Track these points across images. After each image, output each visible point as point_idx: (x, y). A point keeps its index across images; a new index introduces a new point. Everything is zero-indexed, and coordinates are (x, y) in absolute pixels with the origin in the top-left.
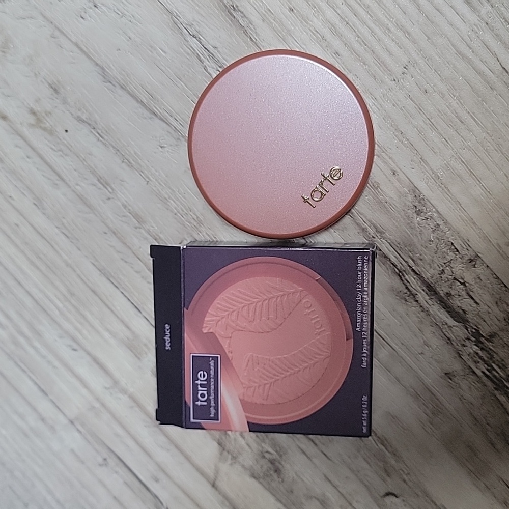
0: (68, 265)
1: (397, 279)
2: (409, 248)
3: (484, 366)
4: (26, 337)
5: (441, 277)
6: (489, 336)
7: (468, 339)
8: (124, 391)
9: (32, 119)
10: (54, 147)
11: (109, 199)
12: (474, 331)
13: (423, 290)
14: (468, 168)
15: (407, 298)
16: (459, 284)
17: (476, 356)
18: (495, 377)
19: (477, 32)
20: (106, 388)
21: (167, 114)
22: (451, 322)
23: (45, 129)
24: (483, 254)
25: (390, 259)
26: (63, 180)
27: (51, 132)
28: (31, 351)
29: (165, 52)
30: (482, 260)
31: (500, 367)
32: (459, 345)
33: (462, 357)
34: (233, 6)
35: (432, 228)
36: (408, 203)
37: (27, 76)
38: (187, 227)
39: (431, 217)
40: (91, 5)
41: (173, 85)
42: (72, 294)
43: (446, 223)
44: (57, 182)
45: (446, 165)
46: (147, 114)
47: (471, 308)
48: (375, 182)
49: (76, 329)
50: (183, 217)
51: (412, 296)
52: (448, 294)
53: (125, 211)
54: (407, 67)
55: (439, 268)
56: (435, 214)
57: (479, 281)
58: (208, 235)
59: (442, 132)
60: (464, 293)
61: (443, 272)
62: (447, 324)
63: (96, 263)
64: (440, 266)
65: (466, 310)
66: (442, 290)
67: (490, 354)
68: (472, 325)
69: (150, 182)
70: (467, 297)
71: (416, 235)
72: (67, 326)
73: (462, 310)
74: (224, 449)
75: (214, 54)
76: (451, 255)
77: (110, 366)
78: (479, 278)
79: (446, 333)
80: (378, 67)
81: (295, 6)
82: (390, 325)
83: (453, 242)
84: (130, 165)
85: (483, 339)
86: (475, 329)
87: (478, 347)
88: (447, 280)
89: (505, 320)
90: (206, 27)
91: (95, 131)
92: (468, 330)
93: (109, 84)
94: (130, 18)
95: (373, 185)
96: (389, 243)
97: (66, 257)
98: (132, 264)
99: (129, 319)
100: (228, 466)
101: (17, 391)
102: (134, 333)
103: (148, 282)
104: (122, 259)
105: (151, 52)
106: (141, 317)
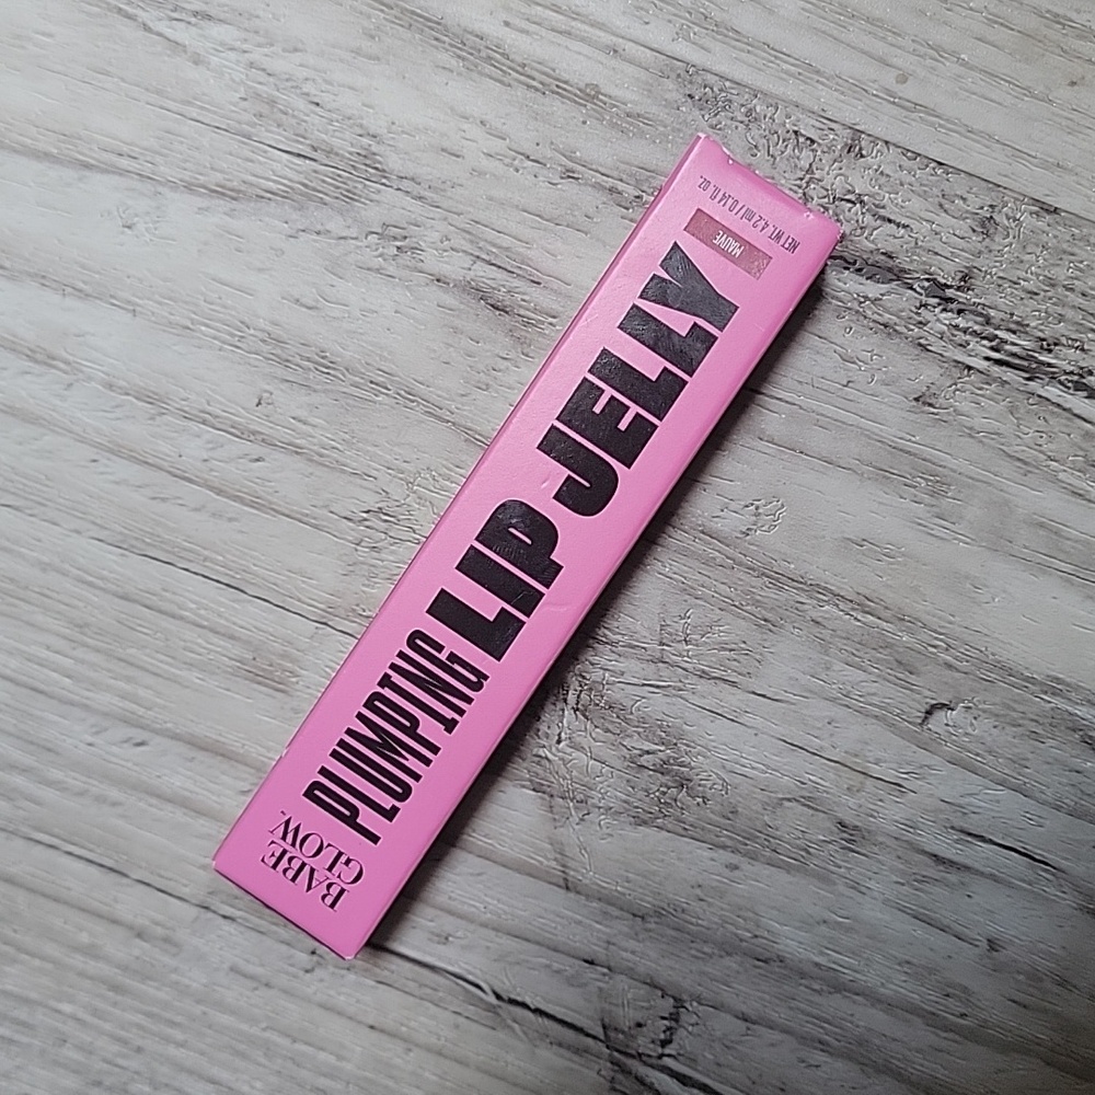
0: (45, 567)
3: (984, 346)
4: (25, 771)
6: (961, 280)
7: (924, 306)
11: (70, 385)
12: (926, 284)
16: (850, 205)
17: (956, 333)
18: (1014, 355)
21: (110, 156)
22: (873, 289)
24: (864, 123)
28: (48, 794)
30: (869, 135)
31: (1014, 332)
32: (912, 327)
33: (929, 348)
35: (742, 122)
36: (670, 96)
38: (257, 363)
39: (730, 102)
41: (95, 92)
42: (82, 627)
43: (764, 98)
46: (70, 174)
47: (896, 240)
48: (587, 86)
49: (123, 696)
50: (238, 347)
53: (113, 394)
55: (796, 192)
56: (734, 92)
57: (883, 180)
58: (309, 360)
60: (868, 218)
61: (807, 198)
62: (866, 298)
63: (103, 534)
65: (890, 249)
67: (981, 315)
68: (917, 275)
69: (138, 309)
70: (878, 223)
72: (104, 700)
73: (883, 253)
74: (552, 796)
76: (806, 157)
77: (232, 740)
78: (882, 173)
79: (876, 317)
83: (796, 128)
84: (83, 295)
85: (951, 290)
86: (928, 280)
87: (951, 311)
88: (822, 210)
89: (974, 231)
92: (915, 290)
95: (587, 95)
97: (35, 554)
98: (179, 498)
99: (227, 619)
100: (577, 827)
101: (56, 900)
102: (248, 642)
103: (230, 520)
104: (154, 498)
105: (23, 47)
106: (250, 601)
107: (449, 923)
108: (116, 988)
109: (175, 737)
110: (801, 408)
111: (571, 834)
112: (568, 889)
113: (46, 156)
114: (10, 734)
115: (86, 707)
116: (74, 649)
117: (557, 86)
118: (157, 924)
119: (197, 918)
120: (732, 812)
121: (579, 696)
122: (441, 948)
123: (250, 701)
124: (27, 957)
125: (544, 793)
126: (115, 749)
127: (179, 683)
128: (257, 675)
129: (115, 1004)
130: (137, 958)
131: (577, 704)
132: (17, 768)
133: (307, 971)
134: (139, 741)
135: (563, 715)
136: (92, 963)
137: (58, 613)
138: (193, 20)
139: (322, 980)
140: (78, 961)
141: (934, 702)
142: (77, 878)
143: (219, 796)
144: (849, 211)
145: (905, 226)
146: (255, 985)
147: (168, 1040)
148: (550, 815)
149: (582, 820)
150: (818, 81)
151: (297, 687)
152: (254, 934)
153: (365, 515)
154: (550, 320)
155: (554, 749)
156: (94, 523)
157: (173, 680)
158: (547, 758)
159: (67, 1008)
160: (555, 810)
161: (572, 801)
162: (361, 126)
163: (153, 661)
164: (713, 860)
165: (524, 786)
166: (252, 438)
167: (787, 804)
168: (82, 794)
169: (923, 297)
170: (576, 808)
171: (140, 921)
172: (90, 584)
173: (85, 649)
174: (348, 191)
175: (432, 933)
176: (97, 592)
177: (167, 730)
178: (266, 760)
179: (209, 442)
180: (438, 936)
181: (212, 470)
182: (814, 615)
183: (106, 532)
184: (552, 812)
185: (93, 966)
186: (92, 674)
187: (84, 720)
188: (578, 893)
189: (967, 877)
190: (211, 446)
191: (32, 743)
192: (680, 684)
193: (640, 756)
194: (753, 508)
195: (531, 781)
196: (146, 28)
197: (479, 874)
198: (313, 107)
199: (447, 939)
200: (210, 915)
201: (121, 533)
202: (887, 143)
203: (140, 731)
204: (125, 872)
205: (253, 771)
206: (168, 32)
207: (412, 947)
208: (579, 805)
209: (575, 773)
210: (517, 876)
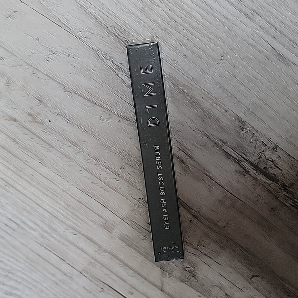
0: (63, 191)
1: (238, 166)
2: (241, 148)
3: (291, 201)
4: (48, 233)
5: (260, 160)
6: (290, 185)
7: (280, 189)
8: (106, 251)
9: (30, 119)
10: (44, 131)
11: (79, 152)
12: (282, 184)
13: (252, 168)
14: (263, 102)
15: (245, 174)
16: (270, 162)
17: (285, 197)
19: (256, 32)
20: (95, 251)
21: (102, 103)
22: (269, 182)
23: (38, 122)
24: (279, 144)
25: (232, 156)
26: (53, 147)
27: (41, 123)
28: (52, 240)
29: (95, 71)
30: (279, 147)
32: (276, 193)
33: (278, 199)
34: (126, 41)
35: (251, 136)
36: (236, 125)
37: (23, 96)
38: (123, 159)
39: (249, 130)
40: (51, 53)
41: (102, 87)
42: (69, 206)
43: (257, 132)
44: (50, 149)
45: (252, 102)
46: (91, 104)
47: (278, 173)
48: (217, 117)
49: (74, 223)
50: (120, 154)
51: (247, 173)
52: (266, 168)
53: (89, 157)
54: (223, 56)
55: (258, 155)
56: (251, 128)
57: (279, 158)
58: (135, 161)
59: (247, 86)
60: (273, 166)
61: (260, 157)
62: (267, 183)
64: (258, 154)
65: (276, 174)
66: (262, 166)
67: (292, 194)
68: (280, 181)
69: (99, 139)
70: (275, 168)
71: (243, 141)
72: (69, 223)
74: (164, 271)
75: (121, 67)
76: (263, 148)
77: (96, 239)
78: (280, 157)
79: (268, 188)
80: (208, 59)
81: (159, 35)
82: (238, 190)
83: (263, 141)
84: (87, 133)
85: (287, 187)
86: (282, 183)
87: (286, 192)
88: (263, 161)
89: (296, 175)
90: (114, 54)
91: (65, 118)
92: (279, 185)
93: (69, 92)
94: (73, 56)
95: (217, 120)
96: (230, 148)
97: (62, 187)
98: (97, 184)
99: (101, 213)
100: (167, 279)
101: (48, 262)
102: (105, 220)
103: (108, 192)
104: (92, 182)
105: (88, 72)
106: (107, 211)
107: (133, 291)
108: (57, 284)
109: (83, 235)
110: (245, 203)
111: (166, 280)
112: (162, 291)
113: (88, 99)
114: (46, 224)
115: (65, 223)
116: (66, 210)
117: (210, 116)
118: (69, 273)
119: (78, 275)
120: (203, 285)
122: (131, 295)
123: (102, 232)
124: (39, 272)
125: (162, 269)
126: (69, 234)
127: (87, 224)
128: (105, 227)
129: (56, 287)
130: (63, 279)
132: (46, 232)
133: (100, 292)
134: (75, 234)
136: (53, 277)
137: (64, 201)
139: (102, 295)
140: (50, 276)
141: (255, 274)
142: (54, 259)
143: (90, 250)
145: (281, 170)
146: (87, 291)
148: (162, 274)
149: (169, 277)
150: (271, 132)
151: (113, 232)
152: (90, 281)
153: (139, 199)
154: (193, 168)
156: (77, 184)
159: (45, 285)
160: (164, 274)
161: (168, 272)
163: (83, 218)
164: (196, 294)
165: (158, 267)
166: (118, 175)
167: (216, 287)
168: (59, 241)
169: (280, 187)
171: (65, 272)
172: (73, 197)
173: (68, 211)
175: (129, 292)
176: (74, 199)
177: (82, 233)
178: (102, 246)
179: (108, 173)
180: (131, 293)
181: (107, 180)
182: (234, 249)
183: (79, 187)
185: (53, 278)
186: (68, 216)
187: (64, 226)
188: (164, 292)
190: (108, 174)
191: (51, 228)
192: (200, 255)
193: (186, 268)
194: (227, 222)
195: (160, 266)
196: (117, 75)
197: (143, 282)
200: (81, 274)
201: (83, 188)
202: (283, 150)
203: (76, 232)
204: (65, 260)
205: (99, 247)
207: (124, 294)
208: (169, 274)
209: (170, 267)
210: (151, 285)
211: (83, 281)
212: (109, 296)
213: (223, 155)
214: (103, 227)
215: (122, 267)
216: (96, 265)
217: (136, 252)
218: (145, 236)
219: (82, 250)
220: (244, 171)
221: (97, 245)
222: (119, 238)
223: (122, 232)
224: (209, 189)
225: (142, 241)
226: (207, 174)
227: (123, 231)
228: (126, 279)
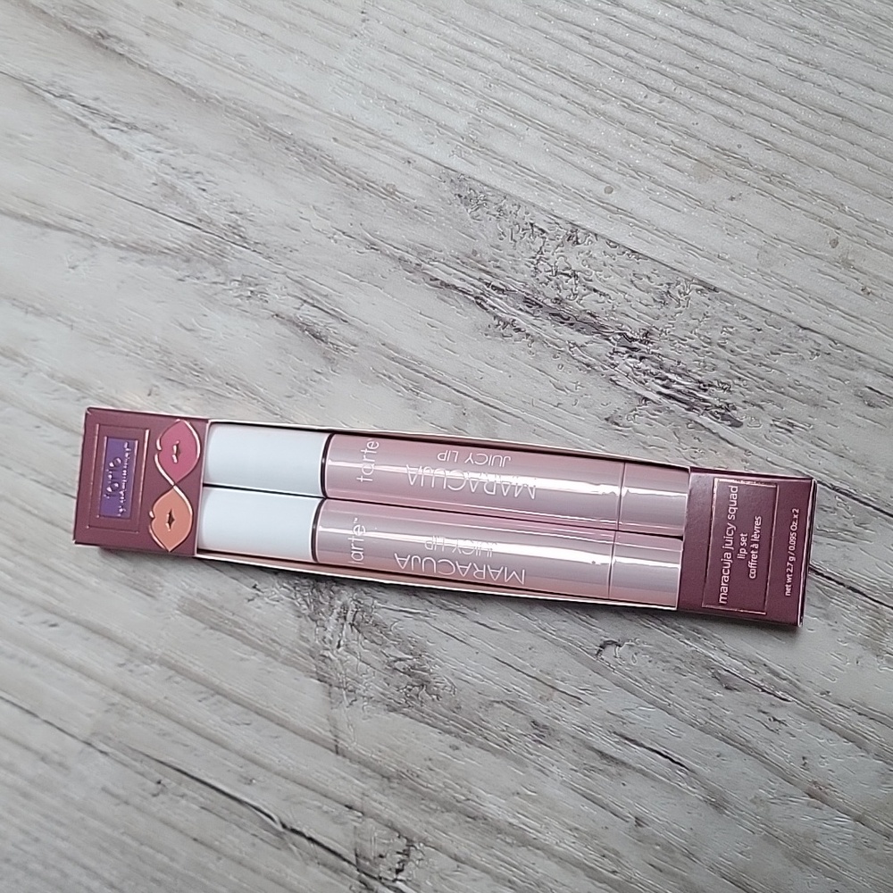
107: (253, 770)
108: (26, 795)
109: (77, 622)
110: (523, 420)
111: (342, 713)
112: (337, 753)
113: (24, 218)
115: (19, 597)
116: (15, 555)
117: (368, 185)
118: (56, 753)
119: (81, 752)
120: (457, 708)
121: (355, 616)
122: (247, 787)
123: (129, 601)
125: (326, 682)
126: (37, 627)
127: (83, 586)
128: (135, 583)
129: (23, 806)
130: (40, 775)
131: (353, 621)
133: (154, 795)
134: (53, 623)
135: (343, 629)
136: (11, 776)
137: (7, 530)
138: (125, 129)
139: (163, 803)
141: (607, 639)
142: (3, 715)
143: (103, 666)
144: (567, 282)
145: (604, 295)
146: (118, 801)
147: (57, 835)
148: (329, 699)
149: (351, 704)
150: (550, 189)
151: (161, 594)
152: (119, 766)
154: (352, 347)
155: (335, 652)
157: (78, 582)
158: (329, 658)
160: (332, 695)
161: (345, 689)
162: (232, 206)
163: (67, 569)
164: (441, 741)
165: (312, 677)
167: (496, 705)
168: (12, 657)
169: (616, 347)
170: (347, 696)
171: (44, 750)
172: (29, 512)
173: (22, 556)
174: (220, 250)
175: (241, 776)
176: (34, 518)
177: (72, 617)
178: (137, 643)
180: (246, 778)
183: (42, 477)
184: (330, 697)
185: (11, 778)
186: (25, 574)
187: (17, 606)
188: (344, 756)
189: (623, 770)
192: (426, 612)
193: (395, 661)
195: (317, 673)
196: (94, 133)
197: (276, 737)
198: (201, 192)
199: (251, 781)
200: (91, 750)
201: (52, 478)
202: (596, 235)
203: (54, 616)
204: (35, 713)
205: (127, 650)
206: (108, 136)
207: (227, 785)
208: (350, 693)
209: (348, 670)
210: (303, 740)
211: (100, 770)
212: (183, 802)
213: (428, 289)
214: (128, 585)
215: (205, 699)
216: (129, 711)
217: (240, 643)
218: (254, 587)
219: (79, 669)
220: (499, 325)
221: (123, 645)
222: (180, 608)
223: (187, 587)
224: (410, 399)
225: (251, 602)
226: (396, 357)
227: (190, 586)
228: (226, 738)
